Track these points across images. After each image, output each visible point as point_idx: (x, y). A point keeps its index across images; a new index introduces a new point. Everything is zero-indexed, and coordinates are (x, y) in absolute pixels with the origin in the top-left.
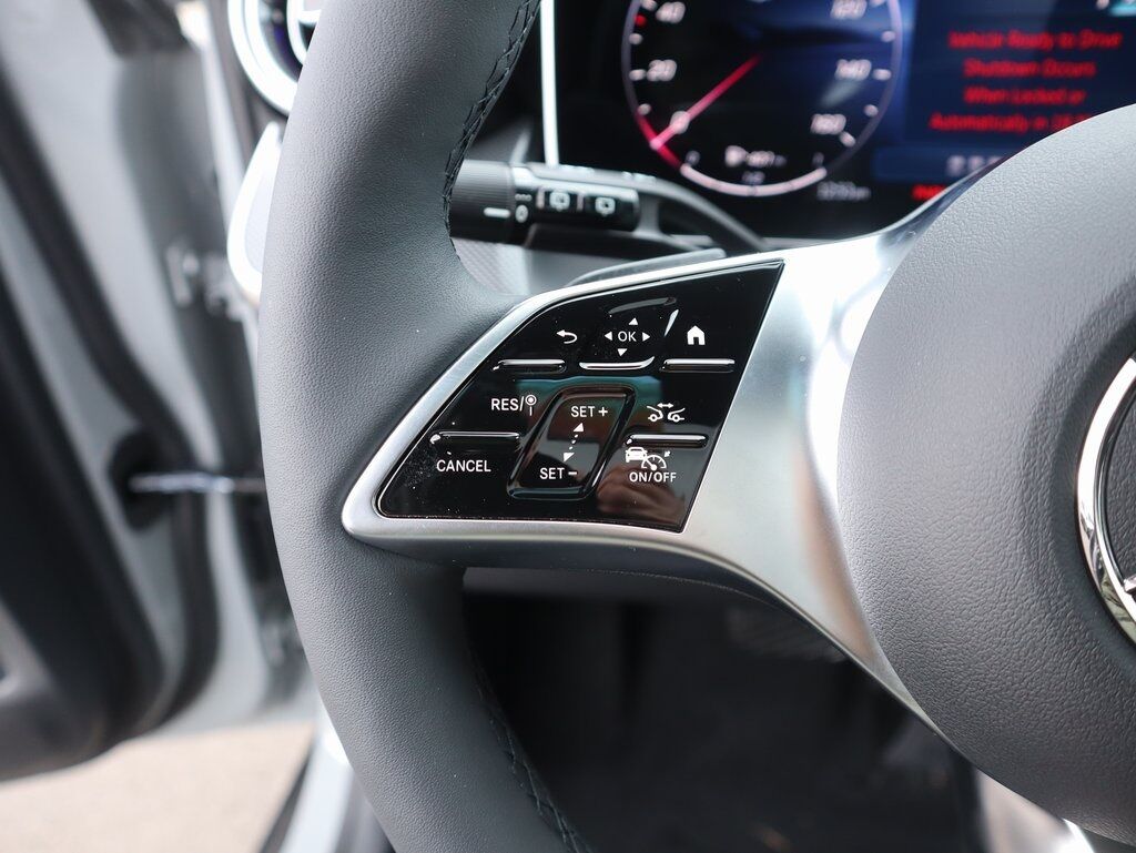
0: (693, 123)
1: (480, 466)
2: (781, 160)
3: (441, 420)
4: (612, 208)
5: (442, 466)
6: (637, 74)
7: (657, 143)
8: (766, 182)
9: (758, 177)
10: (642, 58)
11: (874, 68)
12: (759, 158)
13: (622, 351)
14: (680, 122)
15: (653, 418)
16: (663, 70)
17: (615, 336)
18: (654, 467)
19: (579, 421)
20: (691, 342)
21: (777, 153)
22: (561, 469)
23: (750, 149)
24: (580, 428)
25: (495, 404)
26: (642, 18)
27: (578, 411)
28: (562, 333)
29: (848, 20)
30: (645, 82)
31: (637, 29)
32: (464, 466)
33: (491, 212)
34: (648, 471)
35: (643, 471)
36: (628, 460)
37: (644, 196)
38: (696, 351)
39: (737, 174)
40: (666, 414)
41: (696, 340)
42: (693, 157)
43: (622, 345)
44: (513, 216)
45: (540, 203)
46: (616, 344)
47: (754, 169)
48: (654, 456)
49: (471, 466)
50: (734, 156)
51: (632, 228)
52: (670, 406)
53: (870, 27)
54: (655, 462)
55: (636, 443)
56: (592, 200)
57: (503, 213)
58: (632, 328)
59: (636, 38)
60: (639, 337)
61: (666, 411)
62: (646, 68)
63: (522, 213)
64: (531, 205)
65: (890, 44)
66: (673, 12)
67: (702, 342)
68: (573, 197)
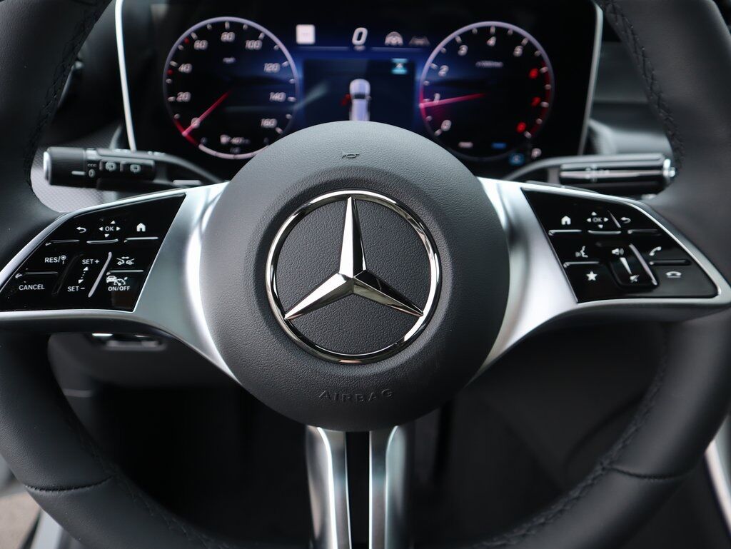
0: (202, 123)
1: (40, 287)
2: (247, 141)
3: (21, 268)
4: (139, 169)
5: (22, 288)
6: (171, 99)
7: (185, 133)
8: (241, 153)
9: (237, 150)
10: (174, 91)
11: (287, 96)
12: (236, 141)
13: (106, 235)
14: (195, 123)
15: (119, 263)
16: (184, 97)
17: (104, 229)
18: (119, 284)
19: (86, 266)
20: (138, 230)
21: (245, 138)
22: (77, 287)
23: (232, 136)
24: (86, 269)
25: (47, 260)
26: (170, 71)
27: (85, 262)
28: (79, 228)
29: (272, 73)
30: (175, 102)
31: (169, 76)
32: (32, 287)
33: (75, 173)
34: (117, 286)
35: (115, 286)
36: (108, 281)
37: (157, 163)
38: (141, 234)
39: (227, 148)
40: (125, 262)
41: (141, 229)
42: (204, 140)
43: (107, 233)
44: (87, 174)
45: (101, 168)
46: (105, 232)
47: (235, 146)
48: (119, 280)
49: (36, 287)
50: (224, 139)
51: (153, 178)
52: (127, 258)
53: (283, 76)
54: (120, 282)
55: (112, 274)
56: (128, 165)
57: (82, 173)
58: (112, 225)
59: (169, 81)
60: (115, 229)
61: (125, 260)
62: (176, 96)
63: (92, 173)
64: (96, 169)
65: (294, 84)
66: (187, 68)
67: (144, 230)
68: (118, 164)
